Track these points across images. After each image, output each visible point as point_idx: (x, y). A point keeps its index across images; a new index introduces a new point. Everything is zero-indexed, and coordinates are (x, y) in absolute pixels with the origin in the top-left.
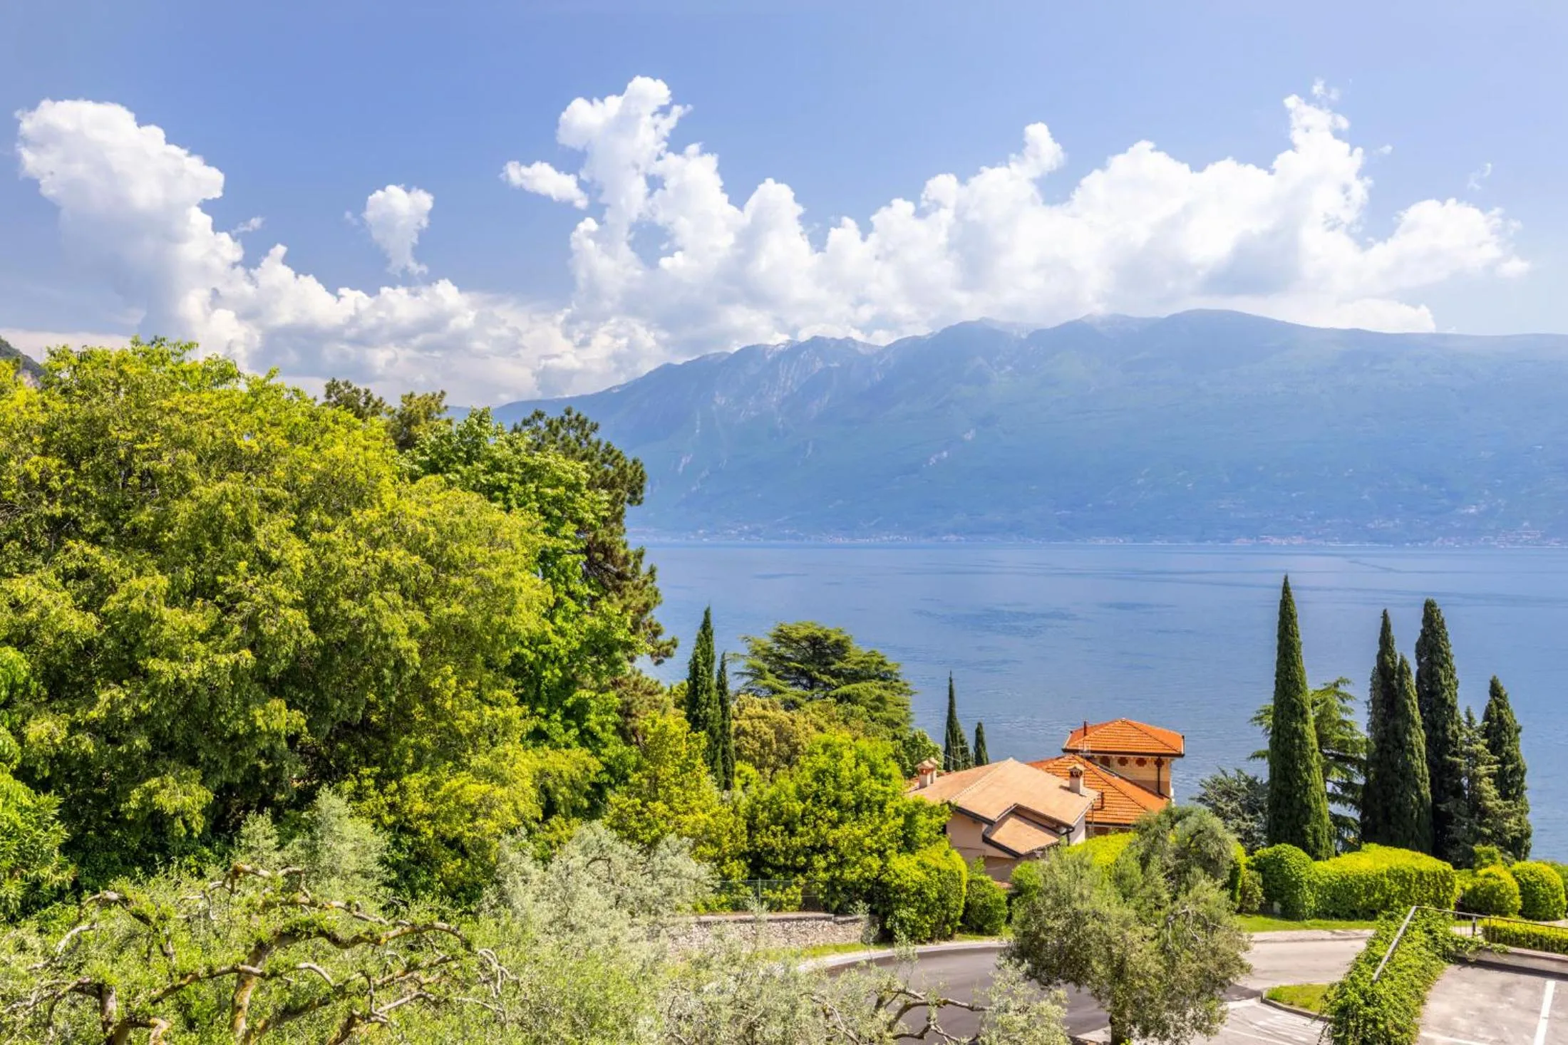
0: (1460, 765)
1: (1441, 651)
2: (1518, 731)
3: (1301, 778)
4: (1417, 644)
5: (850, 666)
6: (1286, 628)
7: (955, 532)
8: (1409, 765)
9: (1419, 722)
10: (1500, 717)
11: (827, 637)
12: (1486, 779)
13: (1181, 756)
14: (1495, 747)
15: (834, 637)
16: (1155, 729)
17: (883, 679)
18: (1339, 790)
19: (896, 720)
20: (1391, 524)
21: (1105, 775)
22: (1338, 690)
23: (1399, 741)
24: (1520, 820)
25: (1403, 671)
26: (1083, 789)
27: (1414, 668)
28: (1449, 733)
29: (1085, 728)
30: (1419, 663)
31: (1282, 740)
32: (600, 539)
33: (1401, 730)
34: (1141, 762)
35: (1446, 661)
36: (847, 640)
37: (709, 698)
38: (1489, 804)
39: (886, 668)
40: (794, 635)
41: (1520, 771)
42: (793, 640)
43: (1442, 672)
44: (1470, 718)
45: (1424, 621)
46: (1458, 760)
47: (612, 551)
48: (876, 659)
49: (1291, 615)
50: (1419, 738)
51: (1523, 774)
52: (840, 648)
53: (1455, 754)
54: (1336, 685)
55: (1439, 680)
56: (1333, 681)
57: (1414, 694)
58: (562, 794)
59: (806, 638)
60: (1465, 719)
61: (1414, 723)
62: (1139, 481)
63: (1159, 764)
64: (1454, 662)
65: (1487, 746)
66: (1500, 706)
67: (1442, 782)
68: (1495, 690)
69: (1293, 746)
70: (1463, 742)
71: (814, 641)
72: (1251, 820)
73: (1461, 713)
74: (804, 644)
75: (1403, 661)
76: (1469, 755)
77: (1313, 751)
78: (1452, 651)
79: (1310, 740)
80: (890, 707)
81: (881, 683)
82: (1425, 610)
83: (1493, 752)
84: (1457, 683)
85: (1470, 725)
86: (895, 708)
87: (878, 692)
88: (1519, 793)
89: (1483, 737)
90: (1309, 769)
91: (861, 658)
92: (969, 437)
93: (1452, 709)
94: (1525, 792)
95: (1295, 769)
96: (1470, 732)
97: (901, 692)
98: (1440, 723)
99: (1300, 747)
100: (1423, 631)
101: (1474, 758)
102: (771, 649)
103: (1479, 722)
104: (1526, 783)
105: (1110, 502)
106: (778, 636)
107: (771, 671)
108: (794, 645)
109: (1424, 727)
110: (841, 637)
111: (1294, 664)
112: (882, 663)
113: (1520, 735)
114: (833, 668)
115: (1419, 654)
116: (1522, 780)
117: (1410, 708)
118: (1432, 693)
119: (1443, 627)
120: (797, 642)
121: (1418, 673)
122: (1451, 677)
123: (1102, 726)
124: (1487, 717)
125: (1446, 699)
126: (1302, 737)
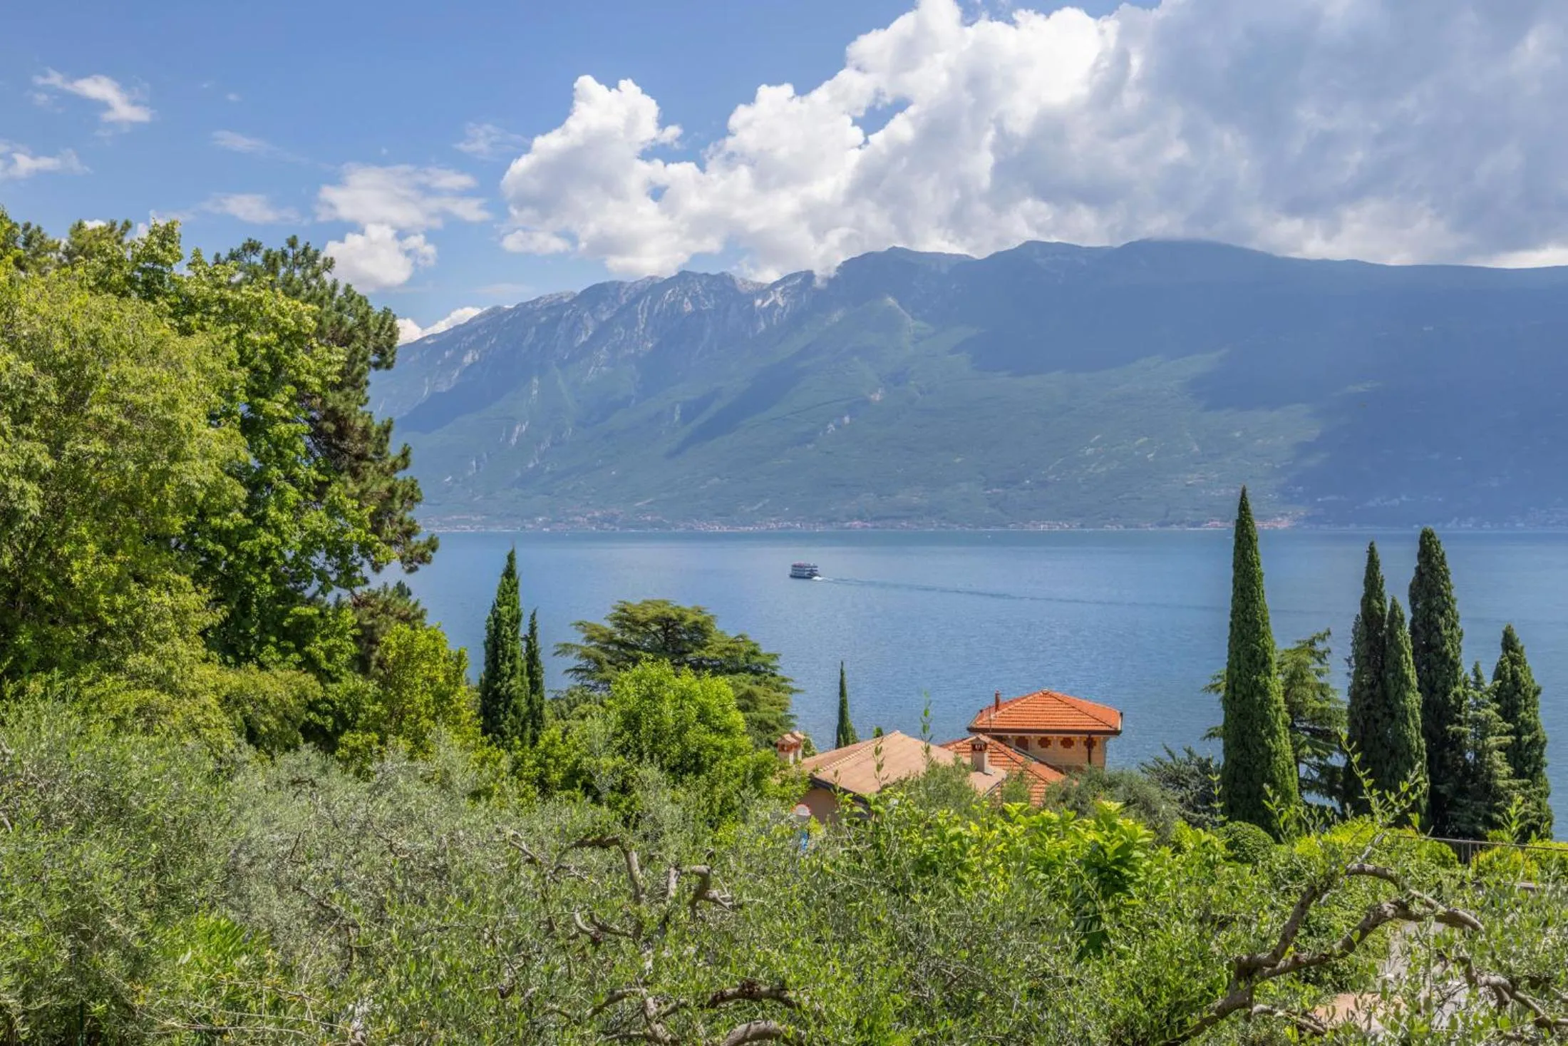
0: (1464, 735)
1: (1440, 593)
2: (1537, 692)
3: (1263, 745)
4: (1411, 587)
5: (712, 655)
6: (1243, 555)
7: (860, 518)
8: (1401, 736)
9: (1414, 681)
10: (1514, 675)
11: (682, 619)
12: (1496, 753)
13: (1116, 733)
14: (1509, 713)
15: (691, 618)
16: (1087, 704)
17: (756, 673)
18: (1316, 774)
19: (772, 722)
20: (1396, 502)
21: (1020, 759)
22: (1315, 648)
23: (1390, 707)
24: (1539, 805)
25: (1395, 619)
26: (988, 767)
27: (1408, 615)
28: (1451, 696)
29: (997, 701)
30: (1414, 610)
31: (1239, 697)
32: (330, 405)
33: (1392, 691)
34: (1067, 743)
35: (1447, 605)
36: (708, 620)
37: (513, 668)
38: (1501, 783)
39: (757, 660)
40: (641, 617)
41: (1537, 744)
42: (636, 622)
43: (1442, 621)
44: (1478, 677)
45: (1420, 556)
46: (1463, 729)
47: (345, 419)
48: (745, 648)
49: (1250, 538)
50: (1414, 700)
51: (1542, 746)
52: (700, 631)
53: (1460, 723)
54: (1312, 643)
55: (1438, 629)
56: (1308, 638)
57: (1408, 648)
58: (267, 724)
59: (656, 620)
60: (1473, 678)
61: (1408, 684)
62: (1089, 451)
63: (1090, 744)
64: (1457, 607)
65: (1497, 711)
66: (1514, 661)
67: (1443, 758)
68: (1509, 643)
69: (1252, 705)
70: (1470, 706)
71: (667, 623)
72: (1204, 811)
73: (1466, 670)
74: (654, 627)
75: (1394, 607)
76: (1476, 722)
77: (1278, 710)
78: (1454, 594)
79: (1274, 696)
80: (764, 707)
81: (752, 677)
82: (1422, 543)
83: (1507, 719)
84: (1461, 634)
85: (1478, 686)
86: (768, 708)
87: (747, 687)
88: (1537, 770)
89: (1493, 700)
90: (1273, 733)
91: (724, 645)
92: (877, 397)
93: (1454, 665)
94: (1544, 770)
95: (1255, 733)
96: (1477, 694)
97: (778, 689)
98: (1439, 684)
99: (1261, 706)
100: (1418, 570)
101: (1483, 728)
102: (611, 634)
103: (1488, 683)
104: (1545, 759)
105: (1052, 477)
106: (620, 618)
107: (610, 662)
108: (641, 629)
109: (1420, 690)
110: (700, 618)
111: (1254, 601)
112: (754, 653)
113: (1539, 698)
114: (690, 657)
115: (1413, 599)
116: (1541, 754)
117: (1405, 666)
118: (1429, 648)
119: (1443, 563)
120: (645, 625)
121: (1413, 621)
122: (1454, 626)
123: (1018, 700)
124: (1498, 674)
125: (1447, 653)
126: (1264, 692)
